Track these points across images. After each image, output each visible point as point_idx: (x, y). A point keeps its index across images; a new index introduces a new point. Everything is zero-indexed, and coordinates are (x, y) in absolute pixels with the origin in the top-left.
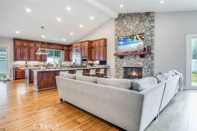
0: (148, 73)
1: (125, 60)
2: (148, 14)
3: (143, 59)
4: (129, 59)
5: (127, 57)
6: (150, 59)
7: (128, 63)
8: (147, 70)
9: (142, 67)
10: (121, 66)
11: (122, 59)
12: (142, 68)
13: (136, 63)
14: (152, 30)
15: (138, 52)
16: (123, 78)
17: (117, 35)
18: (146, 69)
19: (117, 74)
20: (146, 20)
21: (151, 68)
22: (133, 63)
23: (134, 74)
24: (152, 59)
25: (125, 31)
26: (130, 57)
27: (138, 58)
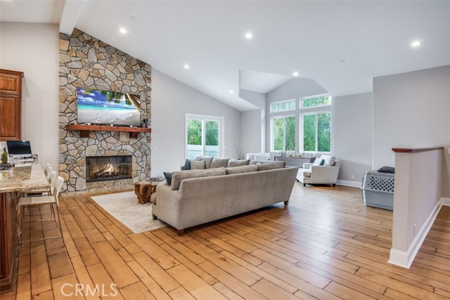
0: (143, 164)
1: (92, 141)
2: (142, 64)
3: (133, 141)
4: (104, 139)
5: (98, 136)
6: (144, 140)
7: (101, 148)
8: (140, 160)
9: (131, 154)
10: (80, 154)
11: (86, 139)
12: (131, 156)
13: (119, 148)
14: (148, 93)
15: (131, 126)
16: (87, 181)
17: (67, 77)
18: (139, 158)
19: (67, 175)
20: (138, 73)
21: (147, 155)
22: (113, 148)
23: (110, 169)
24: (149, 140)
25: (93, 77)
26: (105, 136)
27: (124, 138)
